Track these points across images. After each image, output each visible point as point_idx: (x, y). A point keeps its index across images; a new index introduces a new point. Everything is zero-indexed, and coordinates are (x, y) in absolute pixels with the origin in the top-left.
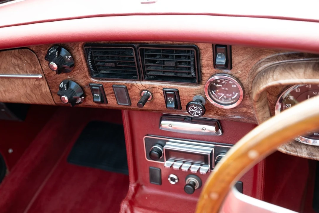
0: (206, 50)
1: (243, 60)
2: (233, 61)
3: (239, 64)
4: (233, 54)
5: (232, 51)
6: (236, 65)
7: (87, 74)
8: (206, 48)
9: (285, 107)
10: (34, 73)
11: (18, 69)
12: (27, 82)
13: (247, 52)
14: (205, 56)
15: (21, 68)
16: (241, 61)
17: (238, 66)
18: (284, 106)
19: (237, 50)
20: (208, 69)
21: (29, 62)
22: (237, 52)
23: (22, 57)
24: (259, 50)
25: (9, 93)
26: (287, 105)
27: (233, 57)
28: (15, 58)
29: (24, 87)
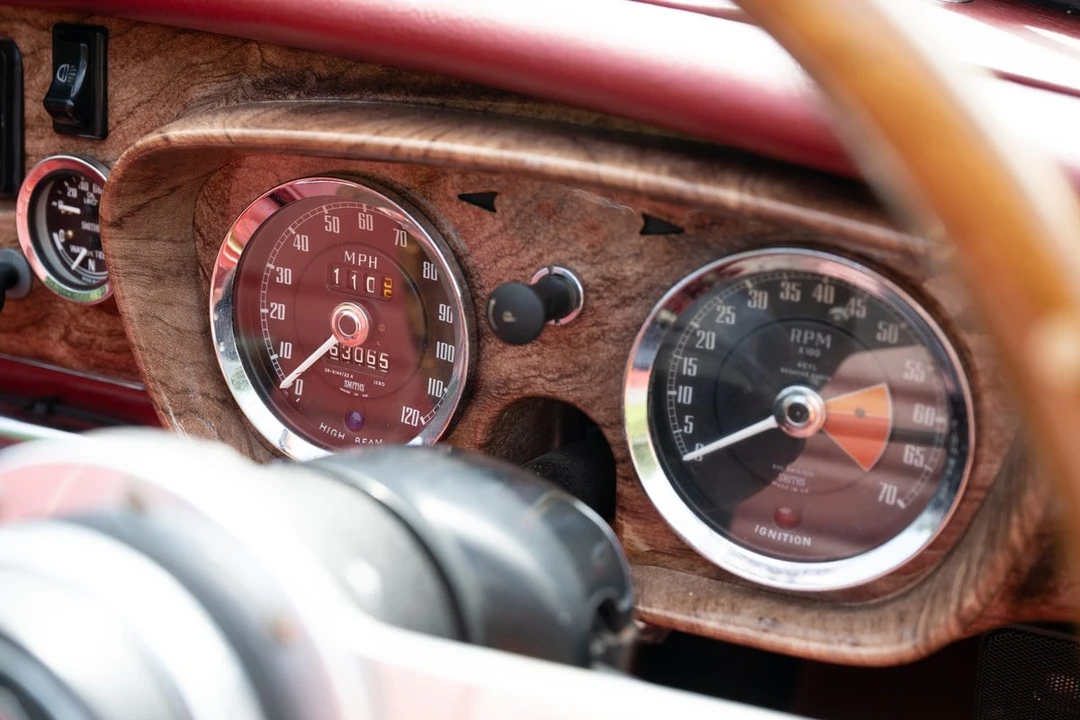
0: (38, 59)
1: (139, 105)
2: (110, 104)
3: (128, 117)
4: (111, 80)
5: (110, 65)
6: (119, 122)
8: (36, 49)
9: (268, 314)
13: (150, 72)
14: (33, 83)
16: (134, 108)
17: (125, 128)
18: (262, 311)
19: (122, 63)
20: (40, 134)
22: (123, 71)
24: (184, 64)
26: (272, 304)
27: (110, 89)
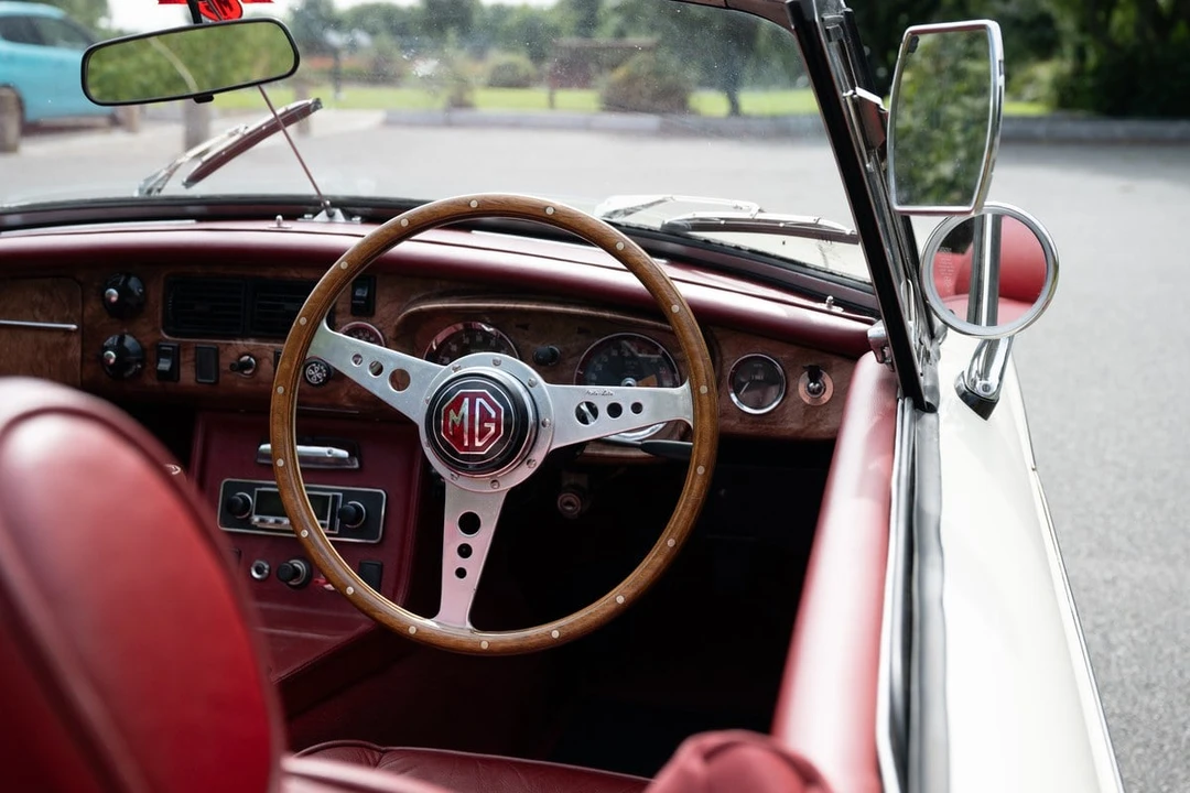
1: (389, 303)
2: (376, 303)
3: (384, 307)
4: (378, 294)
6: (380, 309)
7: (159, 324)
10: (65, 320)
11: (38, 313)
15: (44, 310)
17: (382, 311)
20: (343, 316)
21: (64, 299)
22: (382, 291)
23: (55, 291)
27: (377, 297)
28: (41, 292)
29: (35, 348)
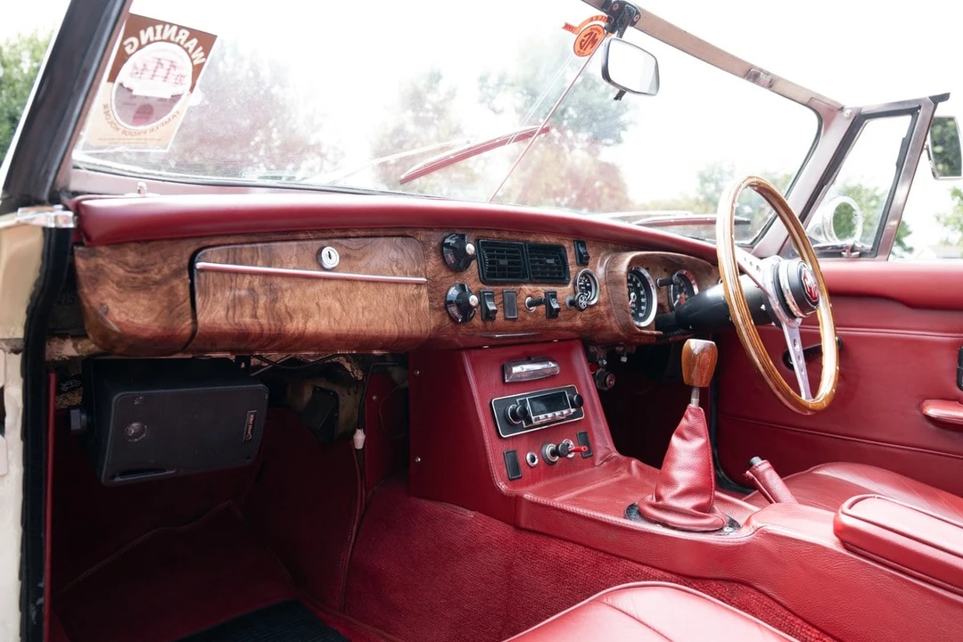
8: (570, 246)
10: (416, 274)
11: (395, 269)
12: (402, 289)
14: (570, 254)
15: (400, 266)
20: (573, 266)
21: (413, 256)
23: (405, 249)
25: (370, 311)
28: (395, 250)
29: (396, 300)
